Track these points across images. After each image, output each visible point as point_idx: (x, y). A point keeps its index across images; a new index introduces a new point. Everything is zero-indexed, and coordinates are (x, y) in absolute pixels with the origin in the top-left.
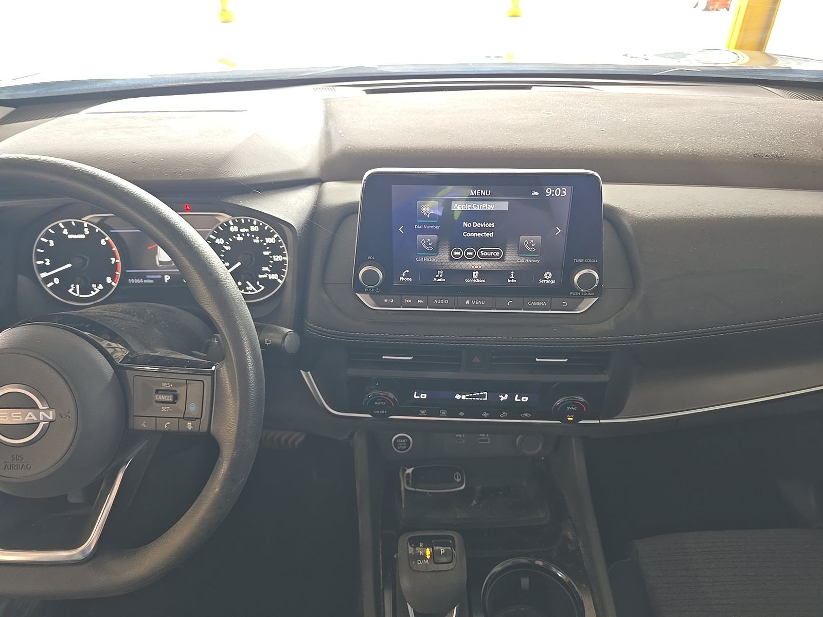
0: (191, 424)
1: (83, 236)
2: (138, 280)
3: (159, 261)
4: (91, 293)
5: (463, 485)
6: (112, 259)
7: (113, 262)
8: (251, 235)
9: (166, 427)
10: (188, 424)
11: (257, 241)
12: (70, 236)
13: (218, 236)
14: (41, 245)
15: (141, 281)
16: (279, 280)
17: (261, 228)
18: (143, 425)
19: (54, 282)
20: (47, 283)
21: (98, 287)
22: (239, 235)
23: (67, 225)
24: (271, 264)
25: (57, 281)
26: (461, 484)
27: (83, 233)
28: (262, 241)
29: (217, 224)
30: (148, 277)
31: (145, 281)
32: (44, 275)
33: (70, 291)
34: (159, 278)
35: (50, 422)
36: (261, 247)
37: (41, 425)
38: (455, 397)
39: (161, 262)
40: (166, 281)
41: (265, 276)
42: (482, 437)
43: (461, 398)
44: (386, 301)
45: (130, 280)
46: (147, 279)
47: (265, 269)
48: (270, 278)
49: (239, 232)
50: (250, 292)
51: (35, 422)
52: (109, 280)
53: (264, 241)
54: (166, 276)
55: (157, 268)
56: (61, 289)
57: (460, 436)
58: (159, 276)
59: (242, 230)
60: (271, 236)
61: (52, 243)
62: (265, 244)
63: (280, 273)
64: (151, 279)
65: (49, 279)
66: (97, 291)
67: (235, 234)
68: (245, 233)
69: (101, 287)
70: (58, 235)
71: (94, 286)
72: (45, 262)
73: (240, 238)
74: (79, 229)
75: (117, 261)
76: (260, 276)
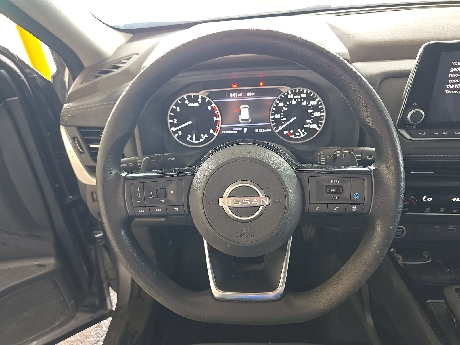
0: (355, 207)
1: (197, 104)
2: (228, 131)
3: (242, 119)
4: (200, 140)
5: (430, 260)
6: (214, 118)
7: (215, 120)
8: (301, 100)
9: (335, 210)
10: (354, 207)
11: (304, 103)
12: (190, 105)
13: (280, 101)
14: (174, 110)
15: (230, 132)
16: (317, 129)
17: (308, 95)
18: (316, 209)
19: (178, 134)
20: (175, 134)
21: (205, 136)
22: (293, 100)
23: (189, 97)
24: (312, 118)
25: (180, 133)
26: (428, 259)
27: (198, 102)
28: (308, 103)
29: (281, 94)
30: (234, 129)
31: (232, 132)
32: (174, 129)
33: (188, 139)
34: (240, 130)
35: (266, 205)
36: (307, 107)
37: (261, 207)
38: (452, 199)
39: (242, 120)
40: (245, 132)
41: (308, 126)
42: (451, 227)
43: (456, 200)
44: (420, 133)
45: (222, 131)
46: (233, 130)
47: (308, 121)
48: (311, 127)
49: (294, 98)
50: (297, 136)
51: (258, 205)
52: (211, 131)
53: (309, 103)
54: (245, 128)
55: (240, 123)
56: (183, 138)
57: (436, 227)
58: (241, 129)
59: (296, 97)
60: (314, 100)
61: (178, 109)
62: (309, 105)
63: (318, 124)
64: (235, 130)
65: (176, 132)
66: (204, 138)
67: (291, 99)
68: (298, 99)
69: (206, 136)
70: (182, 105)
71: (202, 135)
72: (174, 121)
73: (294, 102)
74: (195, 100)
75: (218, 119)
76: (305, 126)
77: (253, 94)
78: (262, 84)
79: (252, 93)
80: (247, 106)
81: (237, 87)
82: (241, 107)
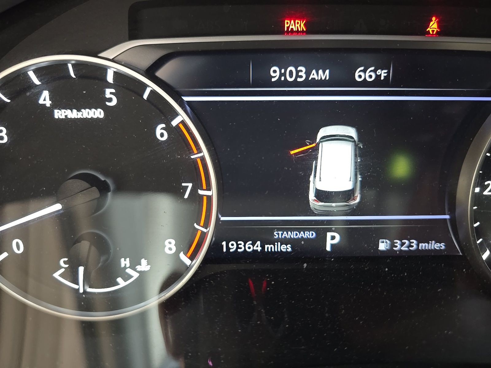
4: (117, 284)
12: (59, 114)
15: (258, 247)
21: (139, 268)
25: (18, 247)
30: (277, 235)
31: (269, 247)
39: (322, 195)
40: (329, 249)
46: (272, 241)
54: (329, 234)
58: (310, 235)
64: (284, 241)
66: (135, 276)
77: (383, 73)
78: (433, 26)
79: (379, 72)
80: (351, 132)
81: (308, 32)
82: (324, 132)
